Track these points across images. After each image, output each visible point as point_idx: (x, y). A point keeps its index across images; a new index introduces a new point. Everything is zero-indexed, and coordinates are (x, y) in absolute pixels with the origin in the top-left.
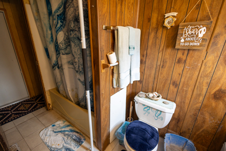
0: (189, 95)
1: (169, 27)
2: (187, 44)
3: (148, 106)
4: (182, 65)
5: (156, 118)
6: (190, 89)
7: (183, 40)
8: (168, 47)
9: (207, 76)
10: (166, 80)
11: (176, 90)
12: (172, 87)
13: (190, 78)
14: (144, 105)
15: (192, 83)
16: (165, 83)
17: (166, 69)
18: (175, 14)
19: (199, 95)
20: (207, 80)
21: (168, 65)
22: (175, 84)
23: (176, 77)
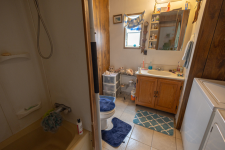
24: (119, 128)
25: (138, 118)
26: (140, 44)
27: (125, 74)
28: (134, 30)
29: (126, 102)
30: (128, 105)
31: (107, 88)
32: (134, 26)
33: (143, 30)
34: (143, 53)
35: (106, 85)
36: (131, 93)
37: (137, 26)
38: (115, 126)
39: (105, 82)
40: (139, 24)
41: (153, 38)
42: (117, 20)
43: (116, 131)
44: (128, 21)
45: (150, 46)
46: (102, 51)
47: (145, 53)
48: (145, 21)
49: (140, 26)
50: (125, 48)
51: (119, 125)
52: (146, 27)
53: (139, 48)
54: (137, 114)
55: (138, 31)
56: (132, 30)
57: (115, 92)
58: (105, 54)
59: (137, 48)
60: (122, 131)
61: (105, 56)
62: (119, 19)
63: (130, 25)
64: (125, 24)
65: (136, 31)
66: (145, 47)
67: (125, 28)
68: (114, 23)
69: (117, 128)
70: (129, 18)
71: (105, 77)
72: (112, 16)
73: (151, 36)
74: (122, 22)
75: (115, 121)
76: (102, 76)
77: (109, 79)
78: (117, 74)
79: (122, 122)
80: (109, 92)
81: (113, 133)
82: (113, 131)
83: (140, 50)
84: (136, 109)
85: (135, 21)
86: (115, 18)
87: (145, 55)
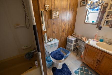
0: (58, 34)
1: (48, 11)
2: (55, 17)
3: (51, 45)
4: (54, 25)
5: (55, 47)
6: (58, 32)
7: (54, 16)
8: (49, 19)
9: (60, 26)
10: (51, 32)
11: (55, 34)
12: (53, 34)
13: (57, 28)
14: (50, 45)
15: (58, 30)
16: (51, 33)
17: (50, 28)
18: (48, 6)
19: (60, 33)
20: (61, 28)
21: (50, 26)
22: (54, 32)
23: (53, 29)
24: (64, 71)
25: (79, 71)
26: (97, 21)
27: (81, 40)
28: (95, 10)
29: (77, 57)
30: (78, 59)
31: (68, 45)
32: (95, 8)
33: (102, 10)
34: (98, 28)
35: (68, 43)
36: (81, 53)
37: (97, 7)
38: (62, 69)
39: (68, 42)
40: (99, 6)
41: (109, 17)
42: (83, 4)
43: (61, 72)
44: (91, 4)
45: (105, 24)
46: (69, 24)
47: (100, 28)
48: (105, 3)
49: (100, 7)
50: (85, 23)
51: (65, 69)
52: (105, 8)
53: (95, 24)
54: (80, 68)
55: (97, 11)
56: (93, 10)
57: (72, 49)
58: (71, 26)
59: (94, 24)
60: (65, 74)
61: (71, 27)
62: (84, 3)
63: (92, 7)
64: (87, 6)
65: (96, 11)
66: (101, 24)
67: (87, 10)
68: (81, 6)
69: (63, 70)
70: (91, 2)
71: (68, 39)
72: (80, 1)
73: (108, 16)
74: (86, 5)
75: (64, 65)
76: (67, 38)
77: (70, 40)
78: (76, 39)
79: (68, 68)
80: (69, 48)
81: (60, 72)
82: (60, 71)
83: (96, 26)
84: (81, 64)
85: (96, 3)
86: (82, 2)
87: (99, 30)
